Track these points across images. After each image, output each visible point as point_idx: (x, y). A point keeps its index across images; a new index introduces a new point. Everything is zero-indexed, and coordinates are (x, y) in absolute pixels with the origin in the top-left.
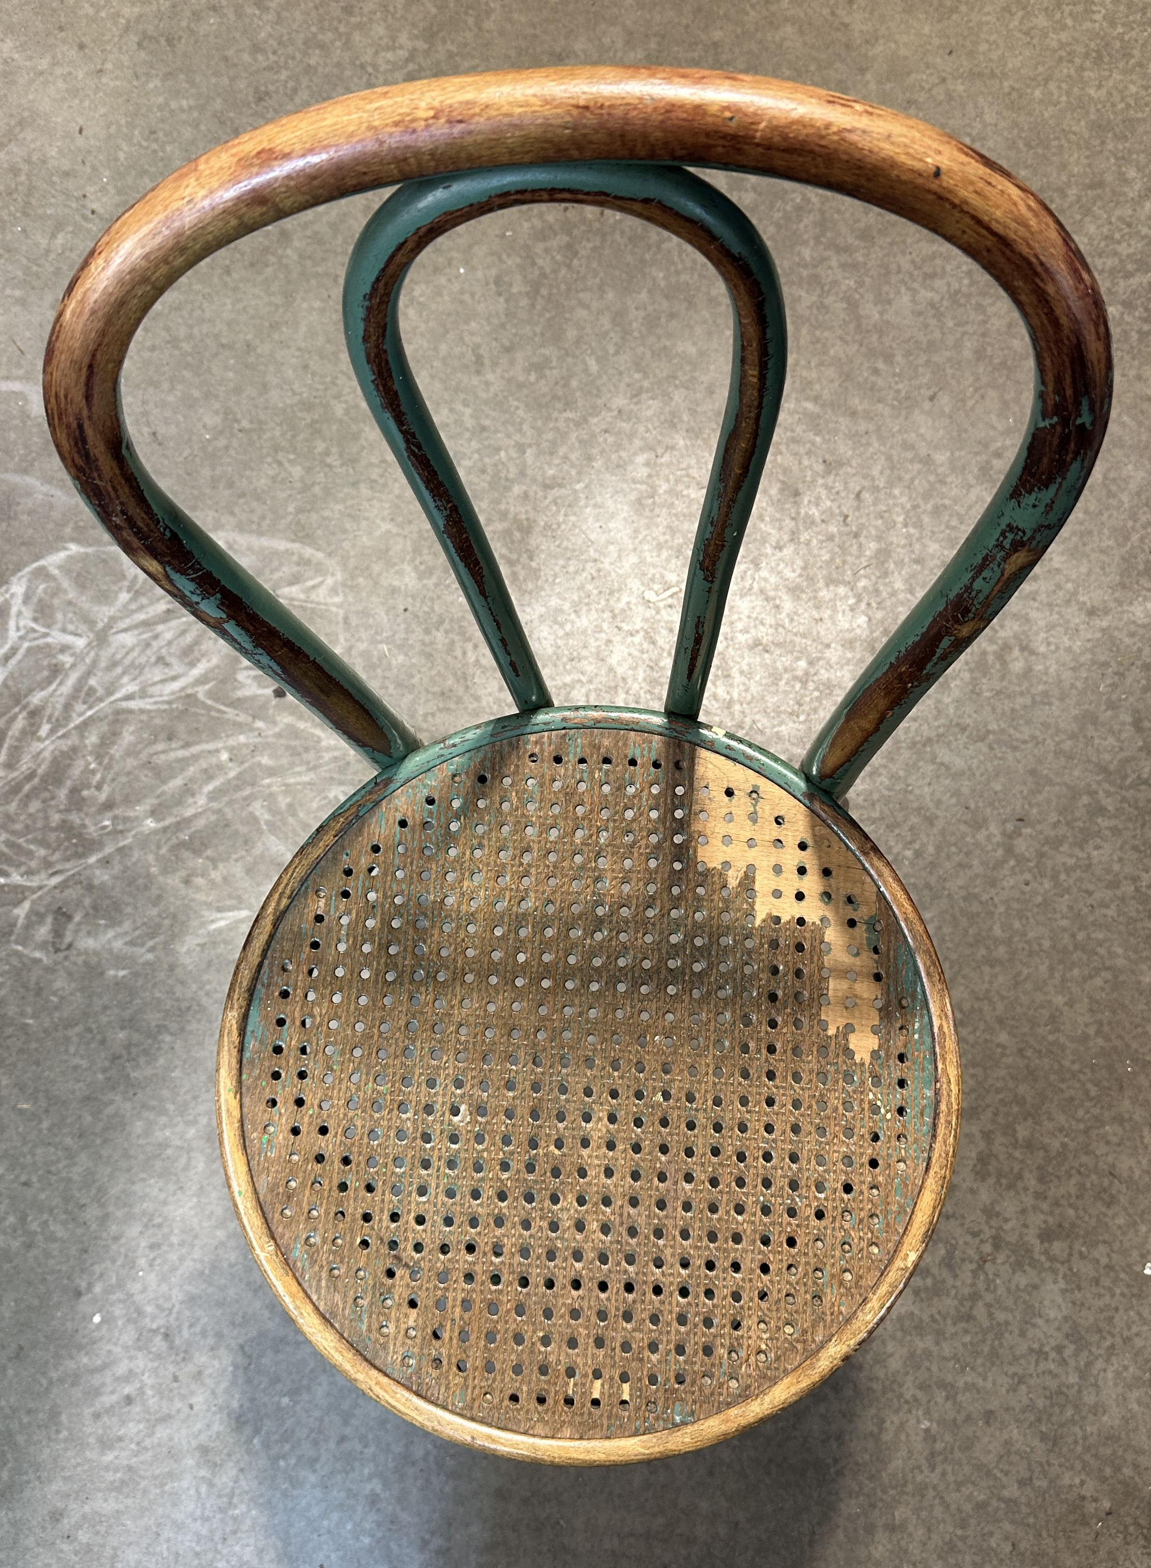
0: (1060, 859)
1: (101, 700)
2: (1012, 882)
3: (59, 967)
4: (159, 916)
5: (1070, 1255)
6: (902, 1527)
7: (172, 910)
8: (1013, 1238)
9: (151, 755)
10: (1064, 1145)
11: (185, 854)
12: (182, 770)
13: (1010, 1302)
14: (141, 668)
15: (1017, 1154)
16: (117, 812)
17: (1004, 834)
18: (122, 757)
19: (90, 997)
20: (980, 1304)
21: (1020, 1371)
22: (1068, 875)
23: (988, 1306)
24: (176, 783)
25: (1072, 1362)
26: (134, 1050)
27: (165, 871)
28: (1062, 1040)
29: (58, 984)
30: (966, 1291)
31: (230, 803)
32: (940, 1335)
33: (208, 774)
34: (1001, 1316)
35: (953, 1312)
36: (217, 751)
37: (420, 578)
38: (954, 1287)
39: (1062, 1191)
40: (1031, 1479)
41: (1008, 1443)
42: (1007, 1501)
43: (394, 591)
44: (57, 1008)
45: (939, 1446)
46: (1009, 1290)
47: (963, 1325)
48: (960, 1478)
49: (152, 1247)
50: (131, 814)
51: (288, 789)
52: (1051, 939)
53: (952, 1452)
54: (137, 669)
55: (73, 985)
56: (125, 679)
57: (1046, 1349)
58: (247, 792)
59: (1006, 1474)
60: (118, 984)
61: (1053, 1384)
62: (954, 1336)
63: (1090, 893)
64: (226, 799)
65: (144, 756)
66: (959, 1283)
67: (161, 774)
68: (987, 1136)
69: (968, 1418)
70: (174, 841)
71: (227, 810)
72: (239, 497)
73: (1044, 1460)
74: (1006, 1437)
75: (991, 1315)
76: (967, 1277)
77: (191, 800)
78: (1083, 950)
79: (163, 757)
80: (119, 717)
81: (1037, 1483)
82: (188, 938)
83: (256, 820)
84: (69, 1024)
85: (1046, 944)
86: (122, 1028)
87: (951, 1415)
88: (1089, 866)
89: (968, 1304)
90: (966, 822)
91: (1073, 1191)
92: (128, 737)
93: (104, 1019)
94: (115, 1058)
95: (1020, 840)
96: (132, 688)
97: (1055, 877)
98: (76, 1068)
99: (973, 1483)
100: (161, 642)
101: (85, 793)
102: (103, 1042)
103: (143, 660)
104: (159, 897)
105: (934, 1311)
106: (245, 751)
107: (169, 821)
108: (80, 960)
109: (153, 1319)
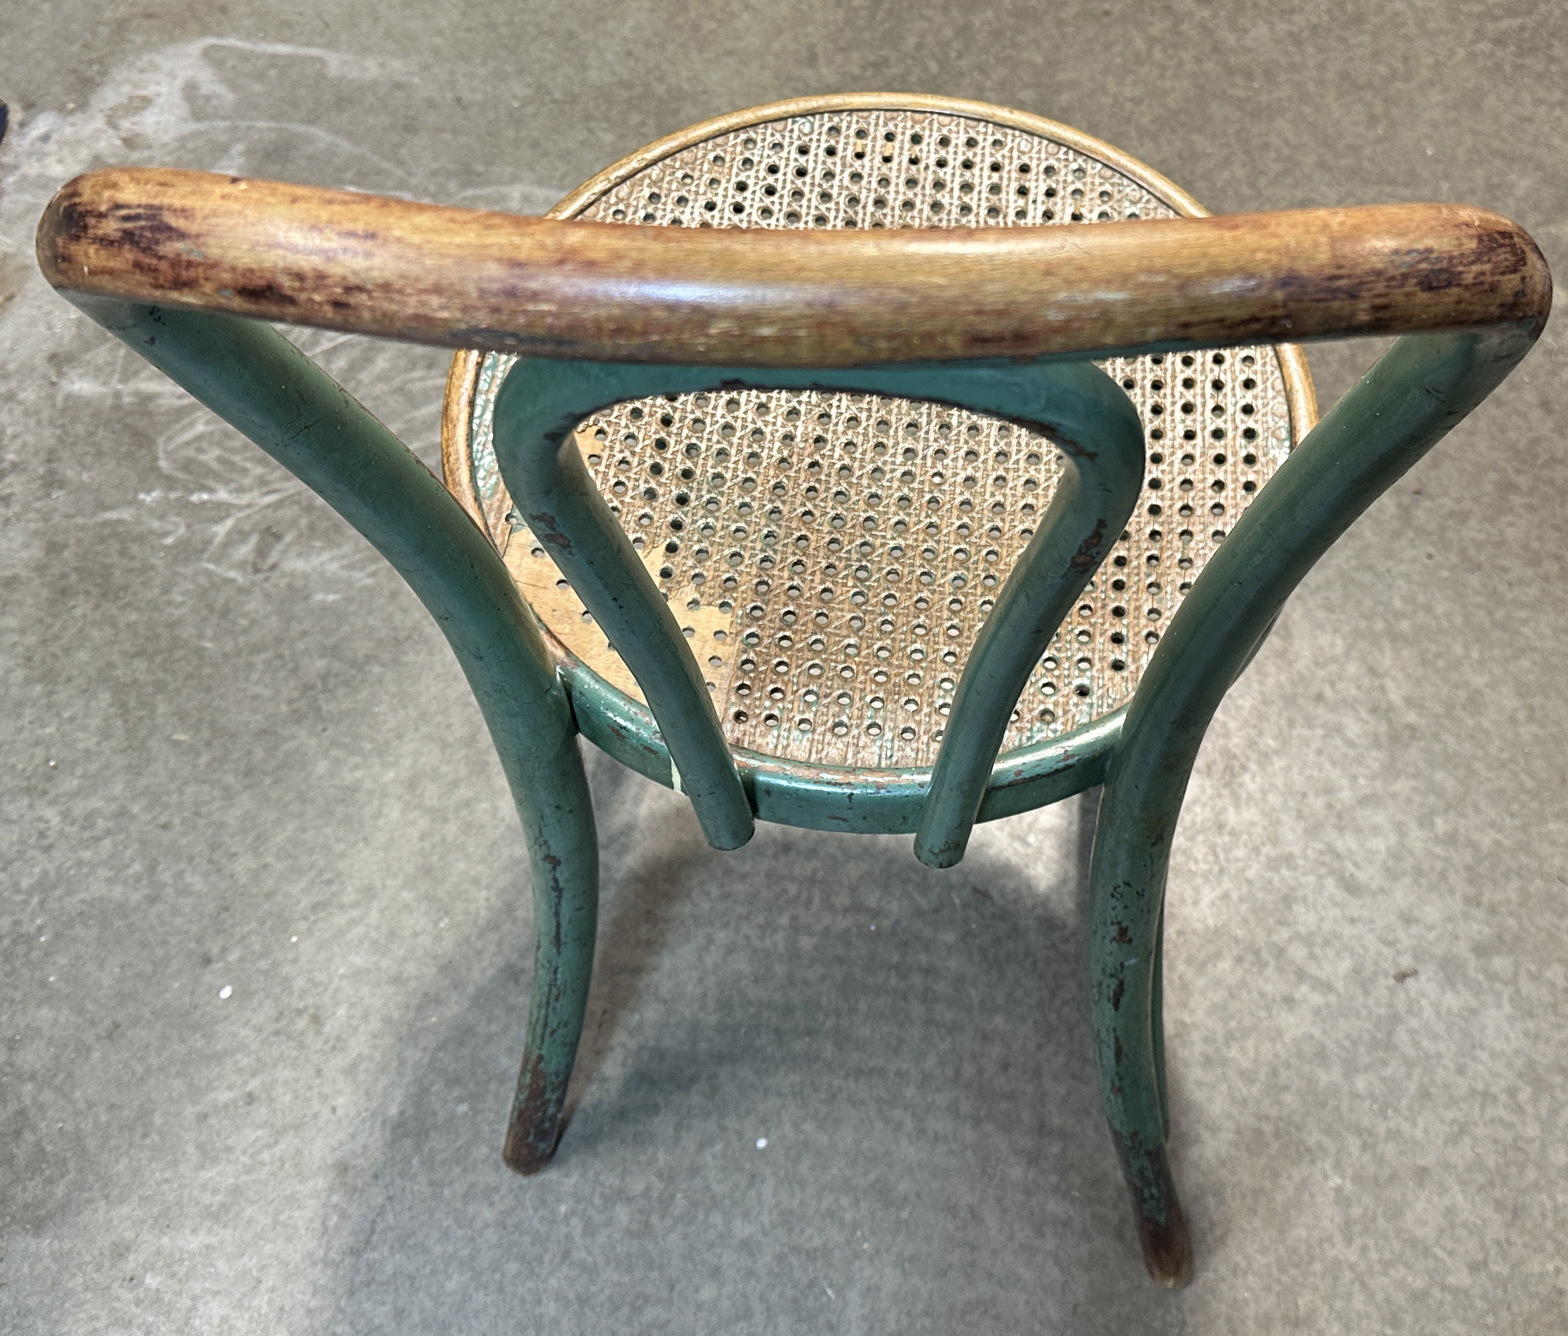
0: (1466, 534)
2: (1411, 554)
3: (257, 589)
5: (1516, 974)
8: (1440, 950)
10: (1497, 843)
13: (1440, 1028)
15: (1437, 849)
19: (288, 622)
20: (1400, 1027)
21: (1459, 1116)
22: (1478, 550)
23: (1411, 1031)
25: (1530, 1109)
26: (332, 682)
28: (1484, 724)
29: (251, 606)
30: (1382, 1011)
32: (1349, 1066)
34: (1428, 1045)
35: (1366, 1037)
38: (1364, 1005)
39: (1499, 896)
40: (1485, 1263)
41: (1450, 1212)
42: (1456, 1291)
44: (244, 631)
45: (1356, 1211)
46: (1438, 1013)
47: (1381, 1053)
48: (1388, 1256)
52: (1463, 615)
53: (1374, 1220)
55: (270, 608)
57: (1494, 1089)
59: (1451, 1253)
60: (325, 609)
61: (1506, 1136)
62: (1366, 1068)
66: (1370, 1001)
68: (1400, 828)
69: (1392, 1176)
73: (1502, 1236)
74: (1446, 1202)
75: (1416, 1044)
76: (1383, 995)
81: (1495, 1268)
84: (255, 649)
86: (322, 656)
87: (1372, 1170)
88: (1502, 542)
89: (1385, 1028)
91: (1513, 896)
93: (301, 646)
94: (307, 687)
95: (1417, 512)
97: (1462, 551)
98: (255, 697)
99: (1405, 1264)
102: (295, 670)
105: (1340, 1034)
108: (283, 582)
109: (301, 997)
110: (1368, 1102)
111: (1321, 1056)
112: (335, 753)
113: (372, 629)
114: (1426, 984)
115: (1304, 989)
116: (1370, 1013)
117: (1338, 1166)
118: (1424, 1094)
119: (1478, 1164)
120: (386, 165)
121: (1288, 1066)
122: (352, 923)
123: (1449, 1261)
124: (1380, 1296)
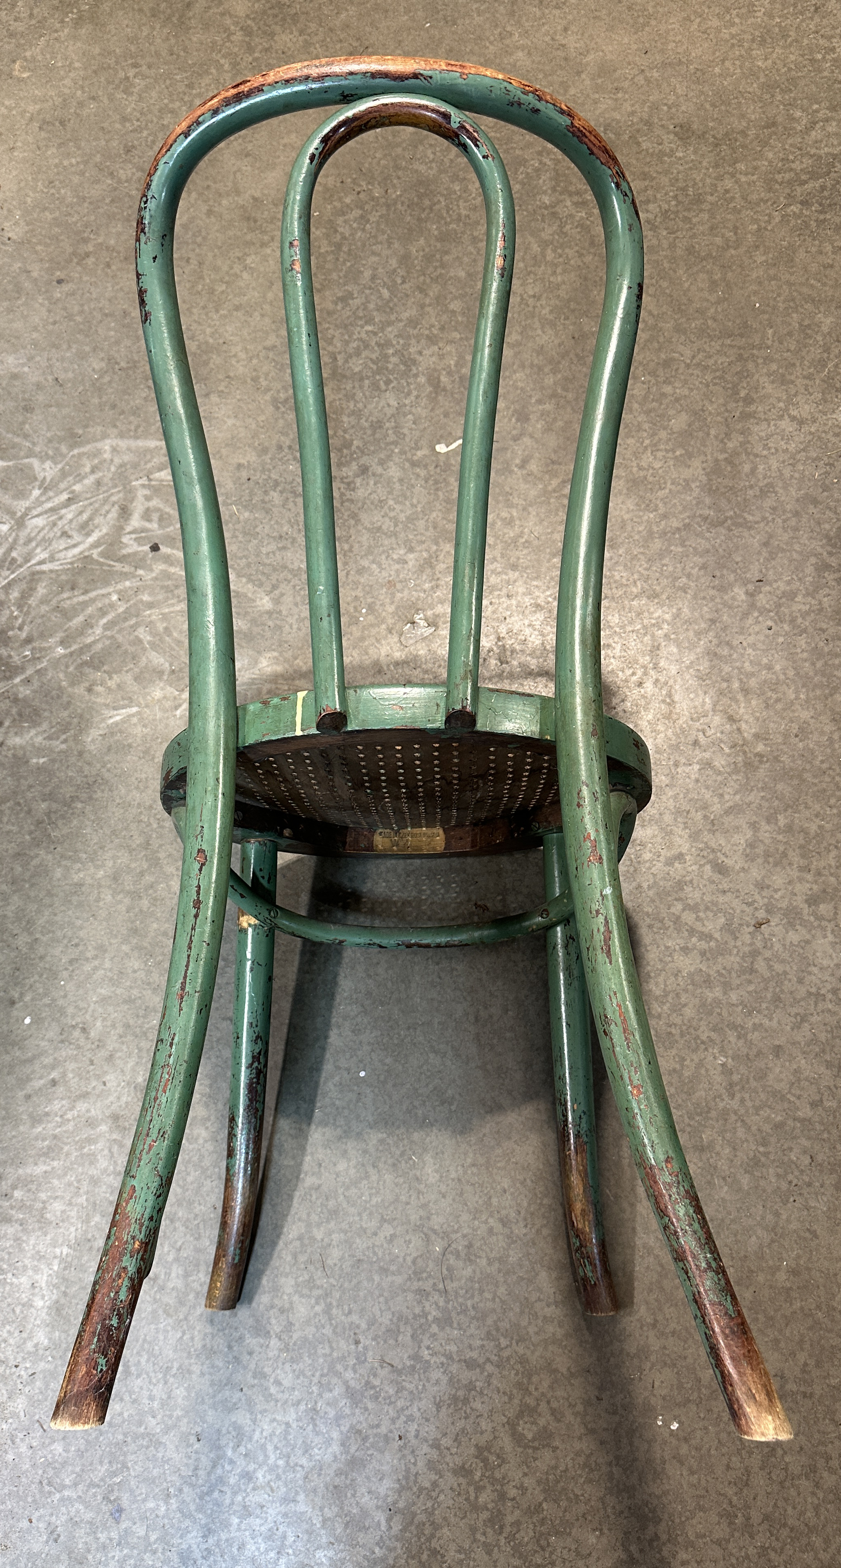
0: (796, 607)
1: (21, 566)
2: (757, 629)
4: (70, 716)
5: (836, 914)
6: (711, 1146)
7: (79, 711)
8: (784, 904)
9: (59, 602)
10: (821, 827)
11: (87, 670)
12: (83, 610)
13: (786, 955)
14: (50, 541)
15: (780, 837)
16: (36, 644)
17: (747, 593)
18: (37, 606)
19: (18, 780)
20: (759, 958)
21: (801, 1011)
22: (803, 618)
23: (767, 960)
24: (80, 619)
26: (53, 816)
27: (72, 684)
28: (811, 746)
30: (747, 949)
31: (119, 632)
32: (727, 987)
33: (103, 612)
34: (779, 968)
35: (736, 966)
36: (109, 594)
37: (259, 456)
38: (735, 947)
39: (822, 864)
40: (821, 1101)
41: (797, 1072)
42: (803, 1121)
43: (239, 466)
45: (736, 1077)
46: (784, 945)
47: (747, 976)
48: (757, 1103)
49: (71, 962)
50: (45, 645)
51: (165, 617)
52: (795, 669)
53: (748, 1082)
54: (46, 542)
56: (38, 550)
57: (822, 992)
58: (133, 621)
59: (799, 1098)
60: (40, 769)
61: (833, 1021)
62: (738, 987)
63: (823, 631)
64: (117, 628)
65: (54, 602)
66: (739, 943)
67: (67, 614)
68: (754, 826)
69: (759, 1054)
70: (79, 661)
71: (117, 636)
72: (120, 415)
73: (832, 1084)
74: (795, 1067)
75: (770, 967)
76: (747, 939)
77: (90, 631)
78: (823, 675)
79: (68, 602)
80: (34, 577)
81: (827, 1104)
82: (91, 731)
83: (140, 641)
85: (791, 673)
86: (44, 801)
87: (745, 1051)
88: (821, 610)
89: (750, 960)
90: (713, 588)
91: (833, 864)
92: (41, 590)
93: (29, 795)
94: (39, 823)
95: (761, 596)
96: (44, 555)
97: (793, 621)
99: (769, 1107)
100: (65, 521)
101: (10, 633)
102: (29, 812)
103: (51, 535)
104: (69, 703)
105: (720, 967)
106: (131, 592)
107: (75, 647)
108: (10, 754)
109: (73, 1017)
110: (740, 1008)
111: (708, 982)
112: (64, 863)
113: (71, 778)
114: (775, 927)
115: (694, 940)
116: (738, 951)
117: (722, 1050)
118: (777, 999)
119: (814, 1040)
120: (17, 440)
121: (686, 991)
122: (95, 969)
123: (798, 1102)
124: (754, 1128)
